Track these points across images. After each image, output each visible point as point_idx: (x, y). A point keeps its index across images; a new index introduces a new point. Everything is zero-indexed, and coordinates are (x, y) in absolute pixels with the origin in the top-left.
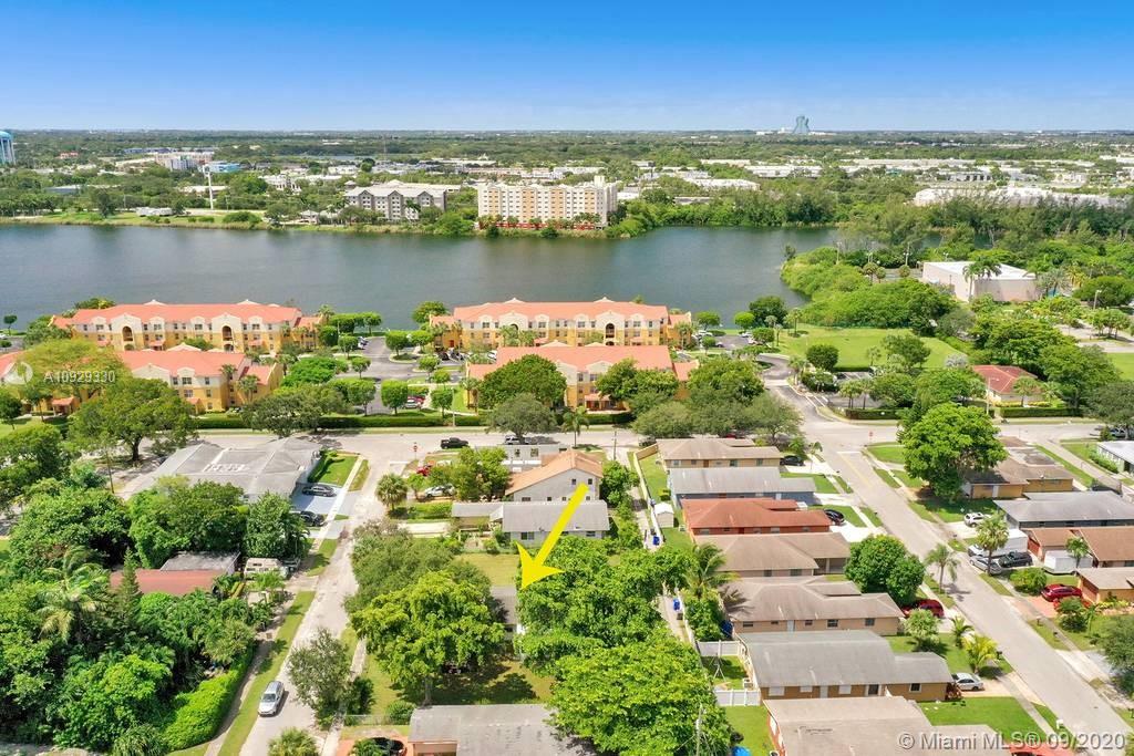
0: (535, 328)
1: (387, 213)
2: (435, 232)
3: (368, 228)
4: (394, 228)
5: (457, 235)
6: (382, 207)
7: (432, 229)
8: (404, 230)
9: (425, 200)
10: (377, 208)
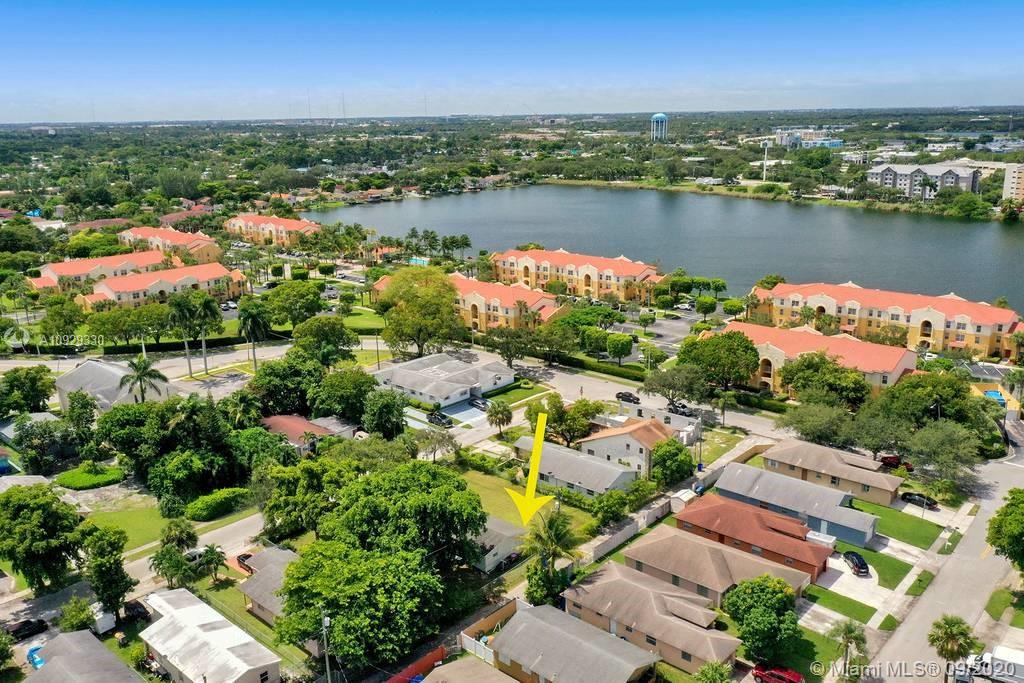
0: (845, 312)
1: (907, 191)
2: (945, 213)
3: (879, 205)
4: (905, 206)
5: (970, 216)
6: (904, 185)
7: (944, 210)
8: (915, 209)
9: (950, 180)
10: (898, 186)
